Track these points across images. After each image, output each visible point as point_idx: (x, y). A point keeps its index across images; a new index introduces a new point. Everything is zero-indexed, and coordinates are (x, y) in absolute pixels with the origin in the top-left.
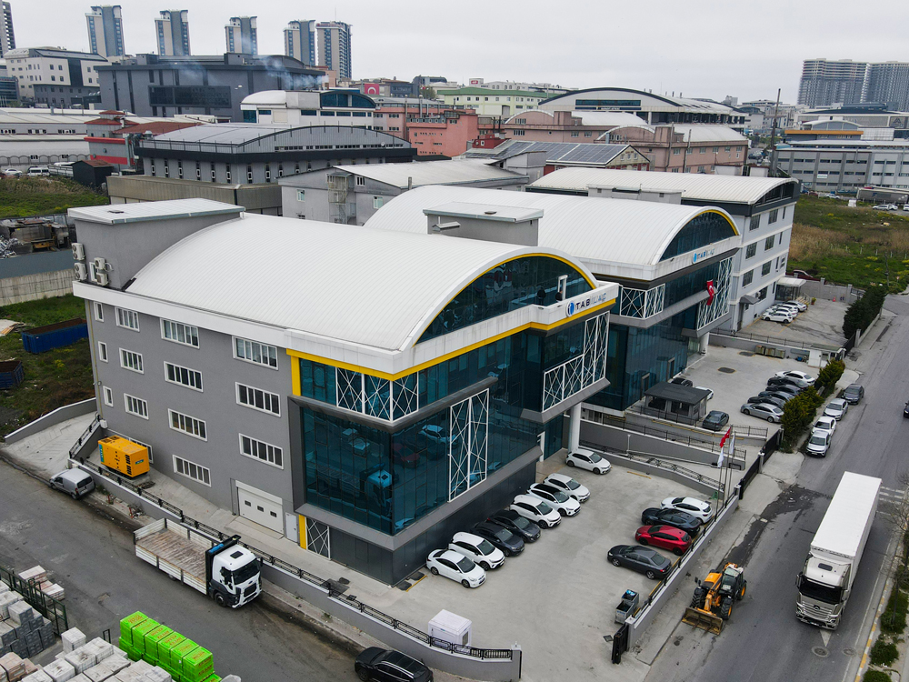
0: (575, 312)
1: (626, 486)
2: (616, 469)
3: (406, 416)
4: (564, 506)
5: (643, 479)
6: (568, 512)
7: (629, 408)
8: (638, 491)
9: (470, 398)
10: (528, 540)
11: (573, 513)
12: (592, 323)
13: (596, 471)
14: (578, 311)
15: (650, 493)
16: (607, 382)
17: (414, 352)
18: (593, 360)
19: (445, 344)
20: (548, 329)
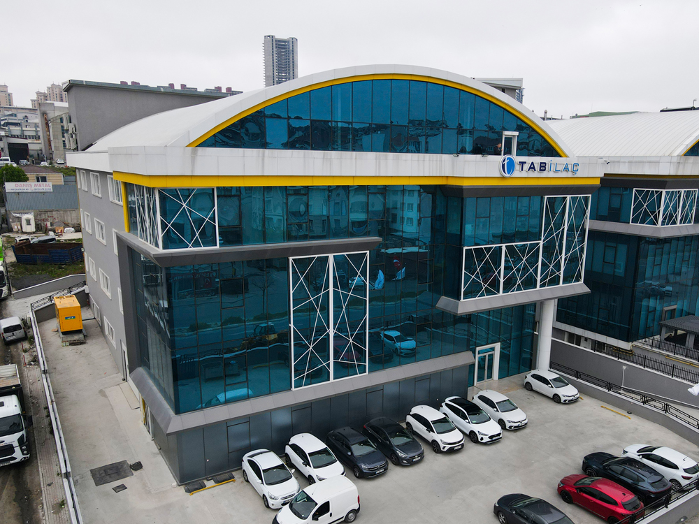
0: (517, 173)
1: (589, 422)
2: (587, 401)
3: (191, 249)
4: (476, 428)
5: (618, 417)
6: (479, 437)
7: (642, 341)
8: (602, 431)
9: (331, 256)
10: (399, 462)
11: (486, 439)
12: (556, 203)
13: (556, 399)
14: (524, 174)
16: (586, 290)
17: (194, 153)
18: (561, 254)
19: (263, 160)
20: (466, 183)
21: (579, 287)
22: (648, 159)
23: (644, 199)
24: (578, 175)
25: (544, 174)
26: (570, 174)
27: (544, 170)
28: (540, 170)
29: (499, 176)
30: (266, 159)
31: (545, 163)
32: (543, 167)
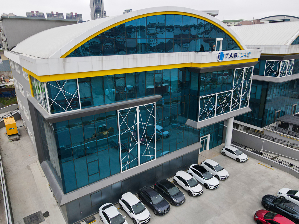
0: (224, 60)
1: (255, 173)
2: (251, 160)
3: (66, 112)
4: (208, 182)
5: (268, 169)
6: (209, 187)
7: (267, 127)
9: (138, 107)
10: (174, 204)
11: (213, 188)
12: (240, 72)
13: (238, 160)
14: (227, 60)
15: (272, 181)
16: (250, 110)
17: (64, 61)
18: (240, 95)
19: (102, 62)
20: (202, 67)
21: (247, 109)
22: (275, 47)
23: (272, 65)
24: (250, 58)
25: (236, 59)
26: (246, 58)
27: (236, 57)
28: (235, 57)
29: (216, 61)
30: (104, 61)
31: (237, 54)
32: (236, 55)
